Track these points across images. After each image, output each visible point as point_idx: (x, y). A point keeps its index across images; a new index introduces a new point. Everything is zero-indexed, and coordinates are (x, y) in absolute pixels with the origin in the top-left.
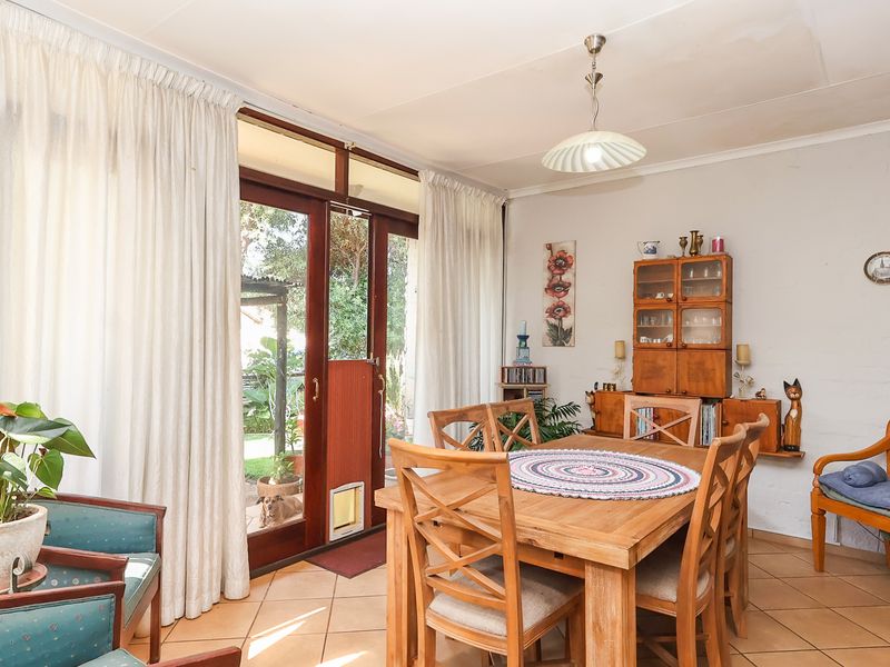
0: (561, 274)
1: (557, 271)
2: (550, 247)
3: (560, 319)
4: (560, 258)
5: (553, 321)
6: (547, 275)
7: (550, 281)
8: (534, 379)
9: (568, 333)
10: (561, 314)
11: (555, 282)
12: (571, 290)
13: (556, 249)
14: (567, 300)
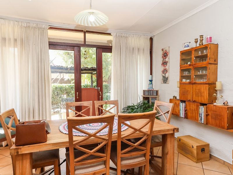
0: (165, 59)
1: (164, 58)
2: (163, 50)
3: (165, 74)
4: (165, 53)
5: (164, 75)
6: (162, 59)
7: (163, 61)
8: (153, 94)
9: (167, 79)
10: (165, 72)
11: (164, 61)
12: (168, 64)
13: (164, 50)
14: (167, 67)
